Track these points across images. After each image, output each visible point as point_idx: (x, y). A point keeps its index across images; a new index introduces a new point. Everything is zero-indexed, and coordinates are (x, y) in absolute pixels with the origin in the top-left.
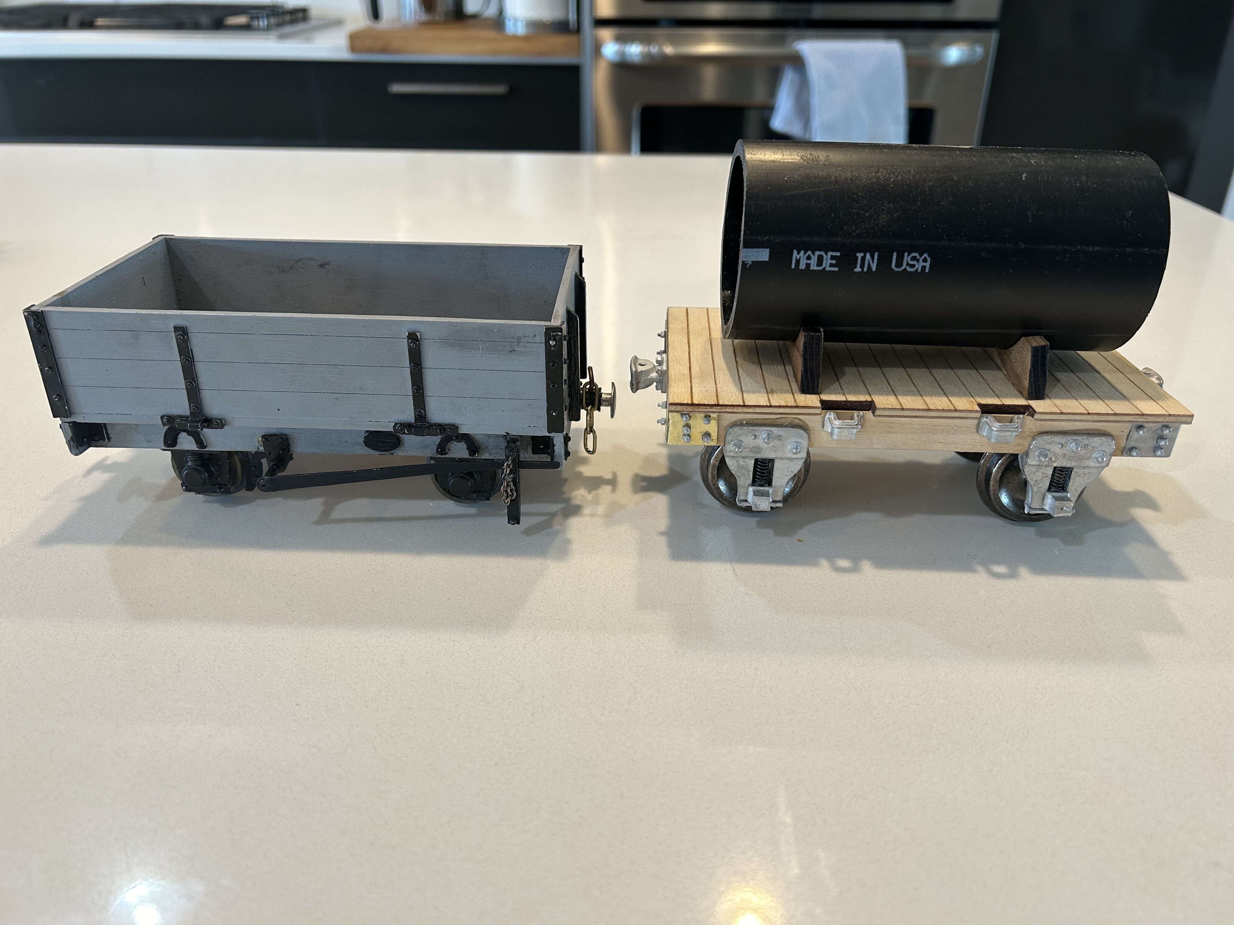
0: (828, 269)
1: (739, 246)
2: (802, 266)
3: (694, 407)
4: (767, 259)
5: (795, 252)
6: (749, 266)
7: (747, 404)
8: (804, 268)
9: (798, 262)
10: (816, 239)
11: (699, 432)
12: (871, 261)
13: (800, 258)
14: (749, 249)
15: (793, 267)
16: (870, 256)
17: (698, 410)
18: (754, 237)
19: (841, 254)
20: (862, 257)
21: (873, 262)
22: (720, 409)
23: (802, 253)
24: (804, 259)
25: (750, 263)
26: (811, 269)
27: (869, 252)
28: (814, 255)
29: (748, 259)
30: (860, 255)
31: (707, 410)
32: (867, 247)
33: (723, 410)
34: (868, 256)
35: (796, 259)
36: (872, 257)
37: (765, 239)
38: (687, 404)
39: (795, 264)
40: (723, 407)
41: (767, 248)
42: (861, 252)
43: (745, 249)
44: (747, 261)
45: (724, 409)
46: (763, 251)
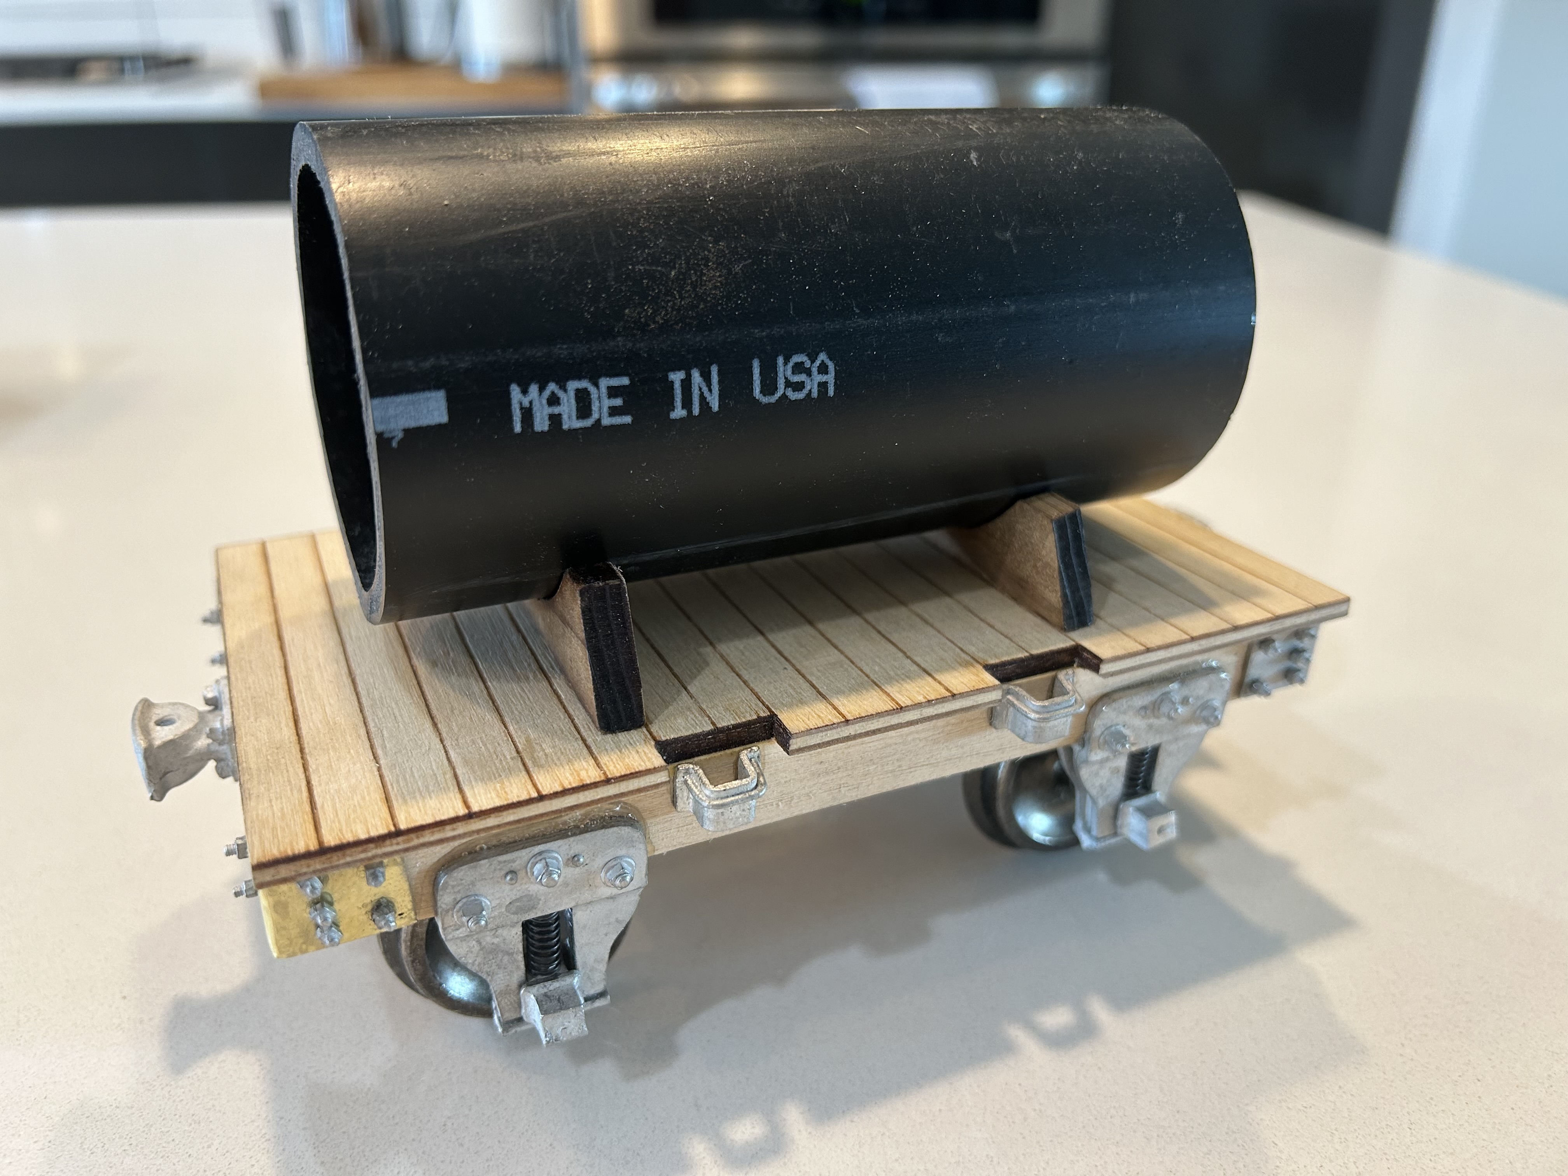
0: (607, 421)
1: (357, 393)
2: (541, 424)
3: (329, 856)
4: (444, 419)
5: (515, 391)
6: (399, 443)
7: (475, 808)
8: (546, 428)
9: (528, 414)
10: (561, 350)
11: (360, 905)
12: (705, 389)
13: (531, 403)
14: (388, 400)
15: (518, 428)
16: (701, 375)
17: (342, 861)
18: (395, 365)
19: (630, 380)
20: (682, 381)
21: (710, 390)
22: (404, 842)
23: (534, 389)
24: (541, 403)
25: (400, 435)
26: (565, 427)
27: (696, 366)
28: (565, 391)
29: (392, 426)
30: (677, 377)
31: (370, 854)
32: (690, 356)
33: (416, 842)
34: (696, 375)
35: (522, 408)
36: (706, 377)
37: (427, 364)
38: (308, 855)
39: (522, 422)
40: (413, 836)
41: (437, 388)
42: (679, 370)
43: (377, 401)
44: (390, 432)
45: (418, 837)
46: (428, 399)
